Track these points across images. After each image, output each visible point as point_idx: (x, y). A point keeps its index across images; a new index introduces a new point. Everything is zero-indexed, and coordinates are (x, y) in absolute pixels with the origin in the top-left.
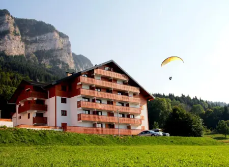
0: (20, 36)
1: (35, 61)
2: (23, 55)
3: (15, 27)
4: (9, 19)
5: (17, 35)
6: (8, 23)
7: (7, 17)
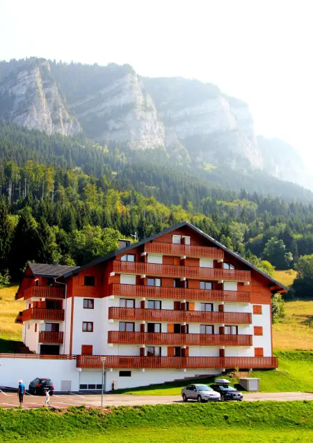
0: (155, 112)
1: (184, 156)
2: (160, 147)
3: (145, 96)
4: (132, 82)
5: (150, 109)
6: (131, 88)
7: (128, 78)
